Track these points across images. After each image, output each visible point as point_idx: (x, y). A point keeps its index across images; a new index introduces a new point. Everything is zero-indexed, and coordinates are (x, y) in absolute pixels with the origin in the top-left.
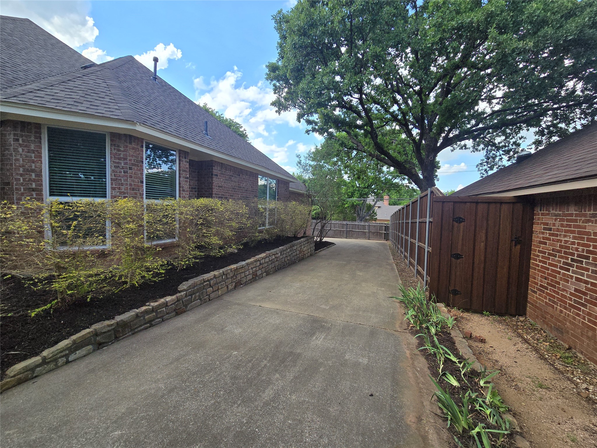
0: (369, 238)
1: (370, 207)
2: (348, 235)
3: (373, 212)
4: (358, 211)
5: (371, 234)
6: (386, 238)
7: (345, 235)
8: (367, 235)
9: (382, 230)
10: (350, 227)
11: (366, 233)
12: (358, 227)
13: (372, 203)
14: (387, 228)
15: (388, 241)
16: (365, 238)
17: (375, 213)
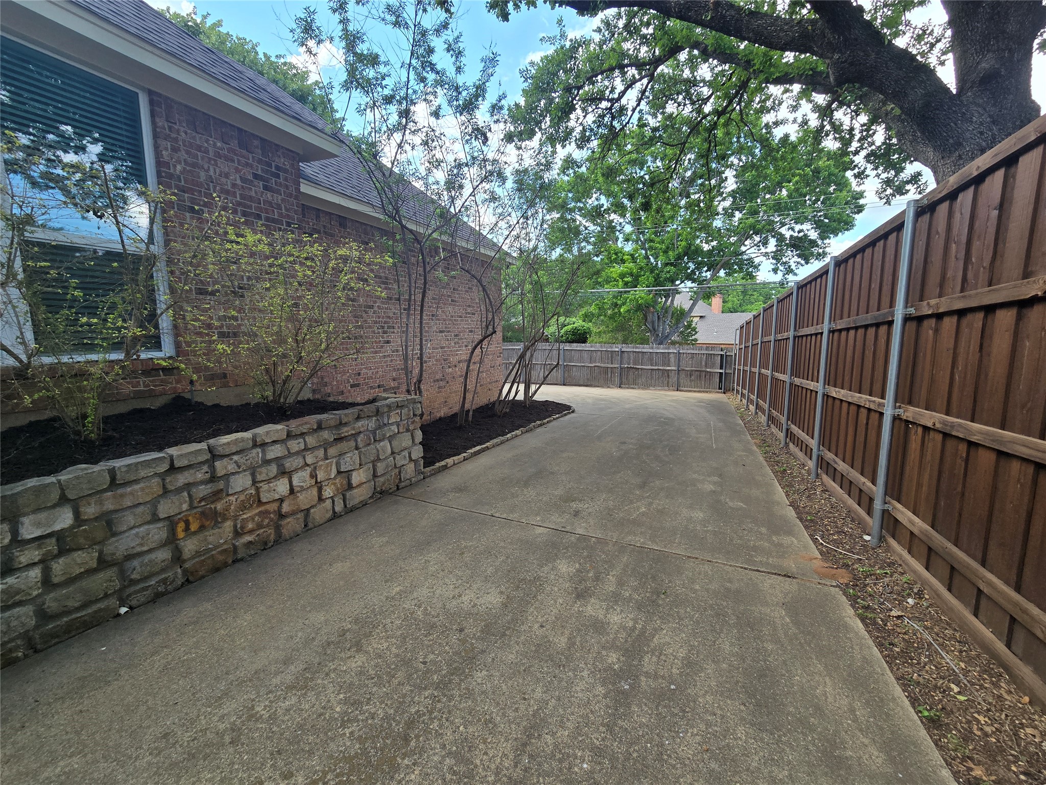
0: (679, 386)
1: (681, 315)
2: (624, 380)
3: (689, 326)
4: (653, 322)
5: (683, 375)
6: (724, 384)
7: (617, 380)
8: (674, 379)
9: (713, 366)
10: (629, 358)
11: (672, 374)
12: (651, 360)
13: (687, 306)
14: (725, 360)
15: (728, 394)
16: (668, 386)
17: (694, 329)
